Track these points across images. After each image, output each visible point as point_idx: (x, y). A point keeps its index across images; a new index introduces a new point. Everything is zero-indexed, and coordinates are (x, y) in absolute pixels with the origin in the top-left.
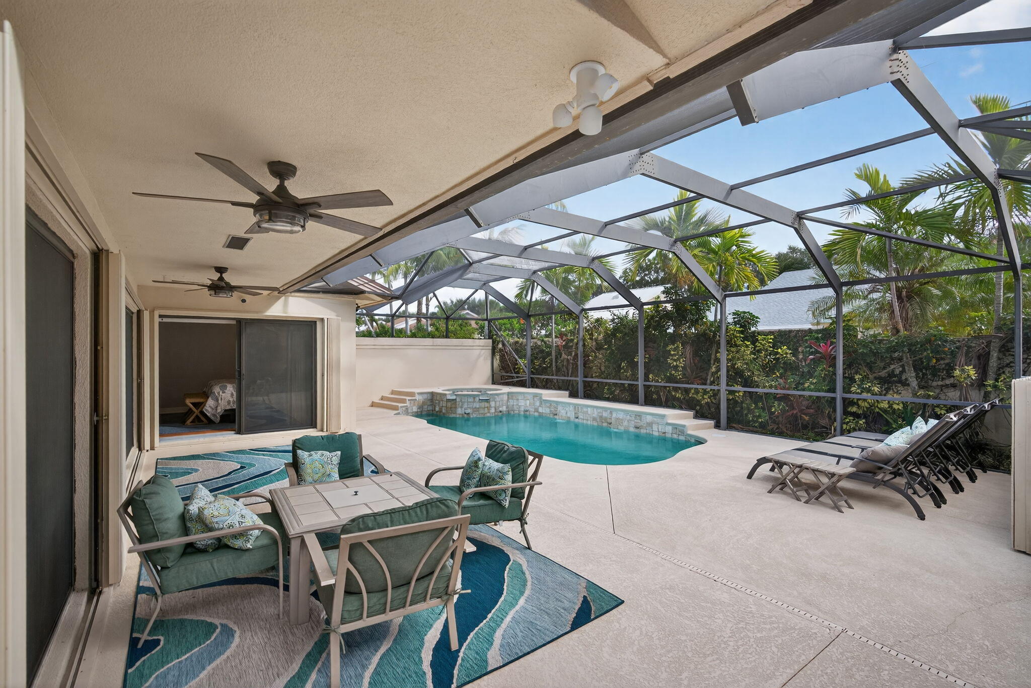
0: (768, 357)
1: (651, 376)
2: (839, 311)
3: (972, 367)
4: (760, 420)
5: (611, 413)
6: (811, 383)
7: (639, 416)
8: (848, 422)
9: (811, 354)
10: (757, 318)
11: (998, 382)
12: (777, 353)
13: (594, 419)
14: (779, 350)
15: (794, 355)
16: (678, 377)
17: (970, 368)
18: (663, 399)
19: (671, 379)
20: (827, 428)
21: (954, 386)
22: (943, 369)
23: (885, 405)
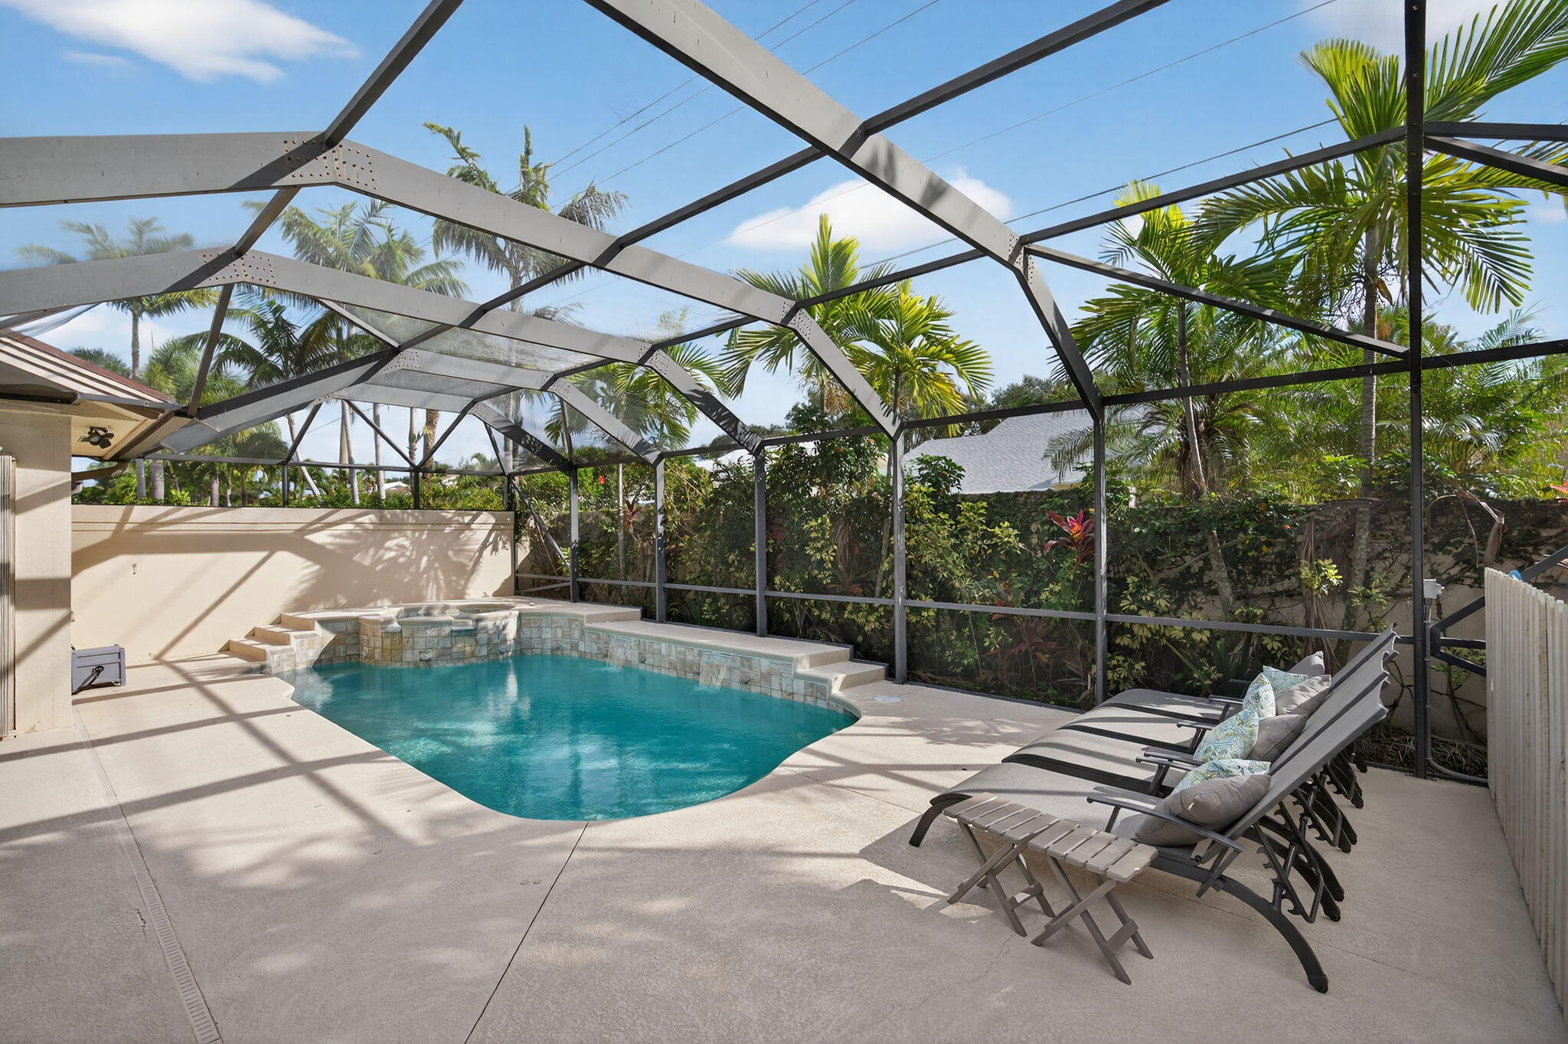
0: (979, 543)
1: (777, 580)
2: (1099, 456)
3: (1331, 561)
4: (966, 662)
5: (700, 654)
6: (1052, 592)
7: (748, 660)
8: (1115, 667)
9: (1052, 536)
10: (960, 469)
11: (1371, 589)
12: (994, 535)
13: (672, 666)
14: (997, 530)
15: (1022, 538)
16: (825, 582)
17: (1327, 562)
18: (800, 623)
19: (812, 586)
20: (1080, 677)
21: (1289, 594)
22: (1272, 563)
23: (1178, 633)
